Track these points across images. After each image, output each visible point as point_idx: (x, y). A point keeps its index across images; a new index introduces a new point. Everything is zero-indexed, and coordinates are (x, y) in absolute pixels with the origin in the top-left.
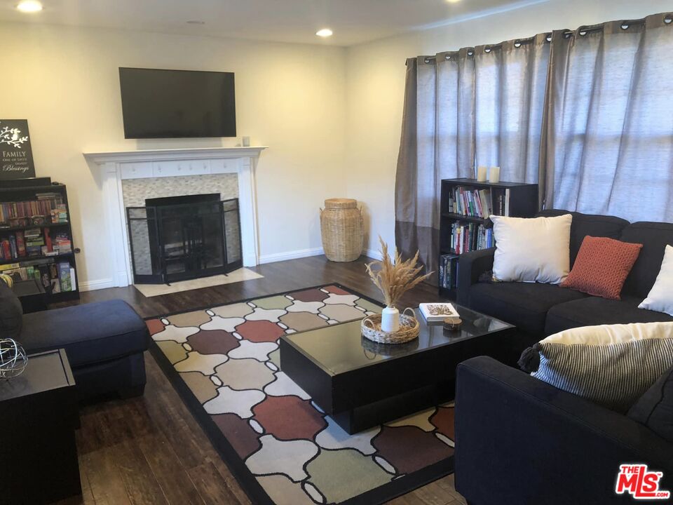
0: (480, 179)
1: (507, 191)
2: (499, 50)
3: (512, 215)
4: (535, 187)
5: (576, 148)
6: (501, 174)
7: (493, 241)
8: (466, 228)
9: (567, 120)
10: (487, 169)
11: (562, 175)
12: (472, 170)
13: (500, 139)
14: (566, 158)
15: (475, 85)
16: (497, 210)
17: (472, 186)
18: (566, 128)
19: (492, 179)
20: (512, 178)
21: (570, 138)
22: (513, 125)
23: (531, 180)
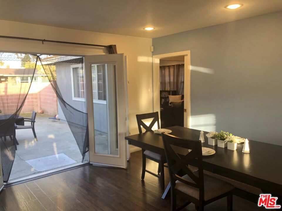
0: (166, 90)
1: (171, 92)
2: (169, 67)
3: (172, 95)
4: (176, 91)
5: (182, 84)
6: (170, 89)
7: (169, 100)
8: (164, 100)
9: (180, 79)
10: (168, 88)
11: (180, 89)
12: (165, 89)
13: (170, 83)
14: (181, 86)
15: (165, 73)
16: (170, 95)
17: (165, 91)
18: (180, 81)
19: (169, 90)
20: (172, 90)
21: (181, 82)
22: (172, 80)
23: (175, 90)
